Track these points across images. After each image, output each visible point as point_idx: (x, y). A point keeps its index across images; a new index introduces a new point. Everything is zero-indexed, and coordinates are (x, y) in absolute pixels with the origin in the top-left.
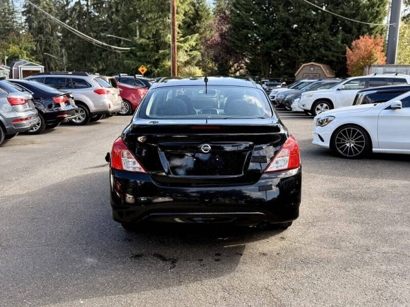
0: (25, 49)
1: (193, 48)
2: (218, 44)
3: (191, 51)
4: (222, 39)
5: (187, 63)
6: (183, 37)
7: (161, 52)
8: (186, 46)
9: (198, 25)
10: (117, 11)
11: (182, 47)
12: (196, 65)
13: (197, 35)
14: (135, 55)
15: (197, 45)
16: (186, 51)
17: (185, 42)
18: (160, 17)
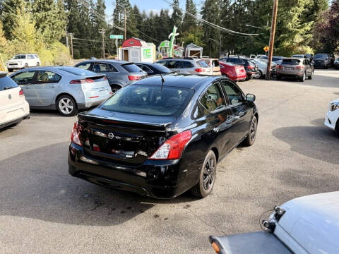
0: (198, 36)
1: (308, 32)
2: (327, 28)
3: (306, 34)
4: (332, 25)
5: (301, 44)
6: (301, 24)
7: (281, 35)
8: (302, 31)
9: (315, 14)
10: (258, 7)
11: (298, 32)
12: (308, 45)
13: (312, 22)
14: (263, 38)
15: (311, 30)
16: (302, 35)
17: (301, 27)
18: (285, 10)
